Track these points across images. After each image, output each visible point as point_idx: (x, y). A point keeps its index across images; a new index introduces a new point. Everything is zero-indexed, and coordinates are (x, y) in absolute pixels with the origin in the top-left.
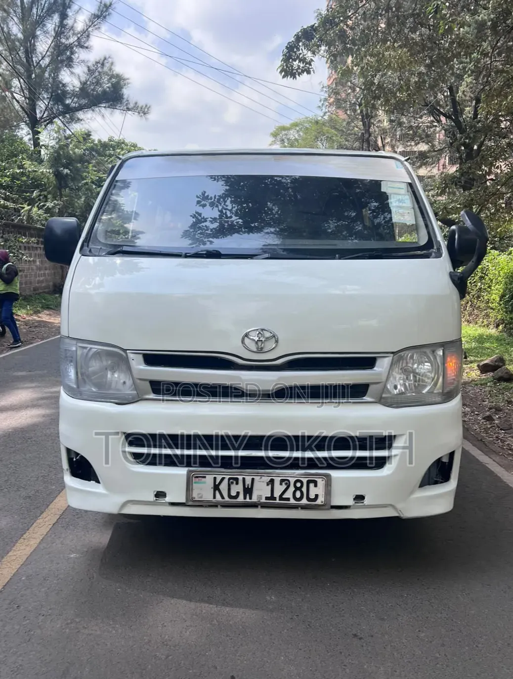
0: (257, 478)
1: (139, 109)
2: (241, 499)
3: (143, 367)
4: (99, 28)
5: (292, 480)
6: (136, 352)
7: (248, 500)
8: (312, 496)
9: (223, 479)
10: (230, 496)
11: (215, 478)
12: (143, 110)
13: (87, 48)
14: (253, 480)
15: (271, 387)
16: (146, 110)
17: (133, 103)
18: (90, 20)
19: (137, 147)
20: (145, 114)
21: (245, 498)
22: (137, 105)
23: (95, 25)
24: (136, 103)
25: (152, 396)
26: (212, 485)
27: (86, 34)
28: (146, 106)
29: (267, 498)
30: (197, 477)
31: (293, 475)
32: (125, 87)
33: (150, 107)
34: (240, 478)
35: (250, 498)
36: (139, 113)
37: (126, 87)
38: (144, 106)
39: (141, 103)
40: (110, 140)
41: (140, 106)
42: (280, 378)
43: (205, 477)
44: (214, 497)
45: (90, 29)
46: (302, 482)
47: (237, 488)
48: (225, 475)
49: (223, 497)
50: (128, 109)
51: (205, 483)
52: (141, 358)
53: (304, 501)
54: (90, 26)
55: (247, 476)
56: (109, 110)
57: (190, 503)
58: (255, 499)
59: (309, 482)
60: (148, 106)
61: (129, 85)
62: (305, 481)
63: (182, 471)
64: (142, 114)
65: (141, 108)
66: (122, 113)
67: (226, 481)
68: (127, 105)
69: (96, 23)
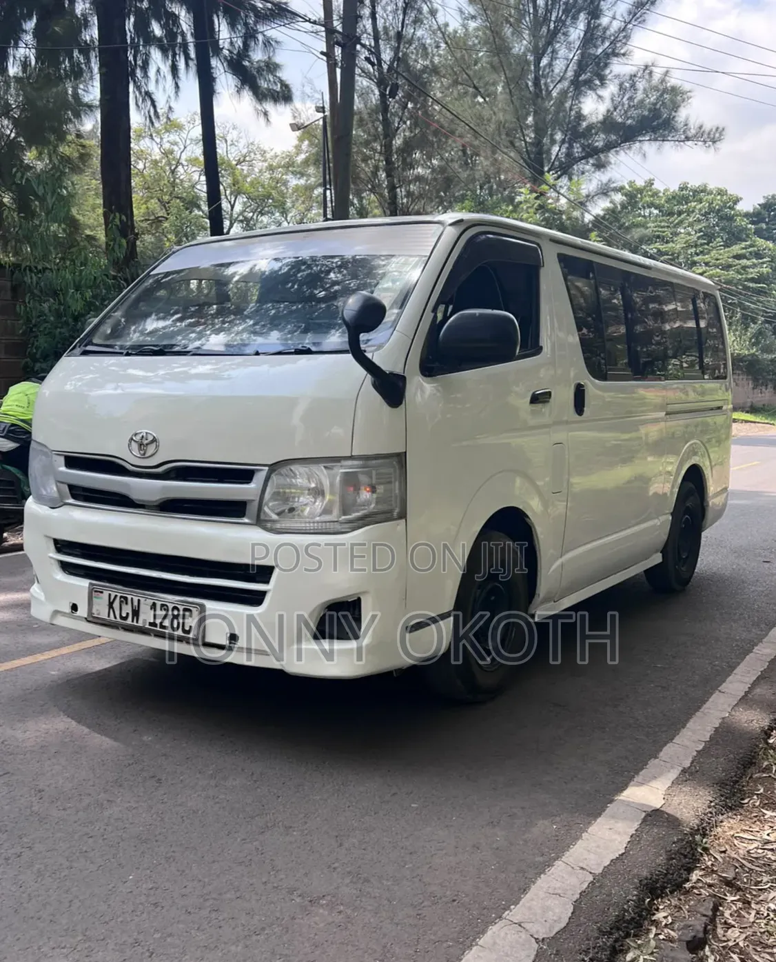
0: (142, 600)
1: (705, 136)
2: (129, 621)
3: (63, 469)
4: (644, 21)
5: (171, 606)
6: (59, 453)
7: (135, 623)
8: (187, 628)
9: (116, 596)
10: (122, 618)
11: (110, 595)
12: (712, 136)
13: (624, 55)
14: (139, 600)
15: (156, 497)
16: (717, 135)
17: (696, 127)
18: (630, 13)
19: (726, 195)
20: (714, 142)
21: (133, 621)
22: (702, 130)
23: (638, 18)
24: (701, 127)
25: (71, 501)
26: (107, 603)
27: (624, 34)
28: (717, 129)
29: (151, 624)
30: (96, 591)
31: (171, 599)
32: (683, 105)
33: (723, 129)
34: (129, 597)
35: (137, 622)
36: (705, 142)
37: (685, 103)
38: (714, 130)
39: (708, 127)
40: (682, 189)
41: (707, 131)
42: (164, 488)
43: (102, 592)
44: (109, 616)
45: (630, 26)
46: (178, 610)
47: (127, 609)
48: (117, 591)
49: (115, 618)
50: (688, 139)
51: (101, 598)
52: (62, 460)
53: (180, 633)
54: (629, 22)
55: (134, 596)
56: (655, 145)
57: (90, 619)
58: (140, 624)
59: (185, 610)
60: (721, 129)
61: (689, 101)
62: (181, 608)
63: (85, 583)
64: (711, 143)
65: (709, 134)
66: (677, 146)
67: (118, 599)
68: (684, 132)
69: (639, 14)
